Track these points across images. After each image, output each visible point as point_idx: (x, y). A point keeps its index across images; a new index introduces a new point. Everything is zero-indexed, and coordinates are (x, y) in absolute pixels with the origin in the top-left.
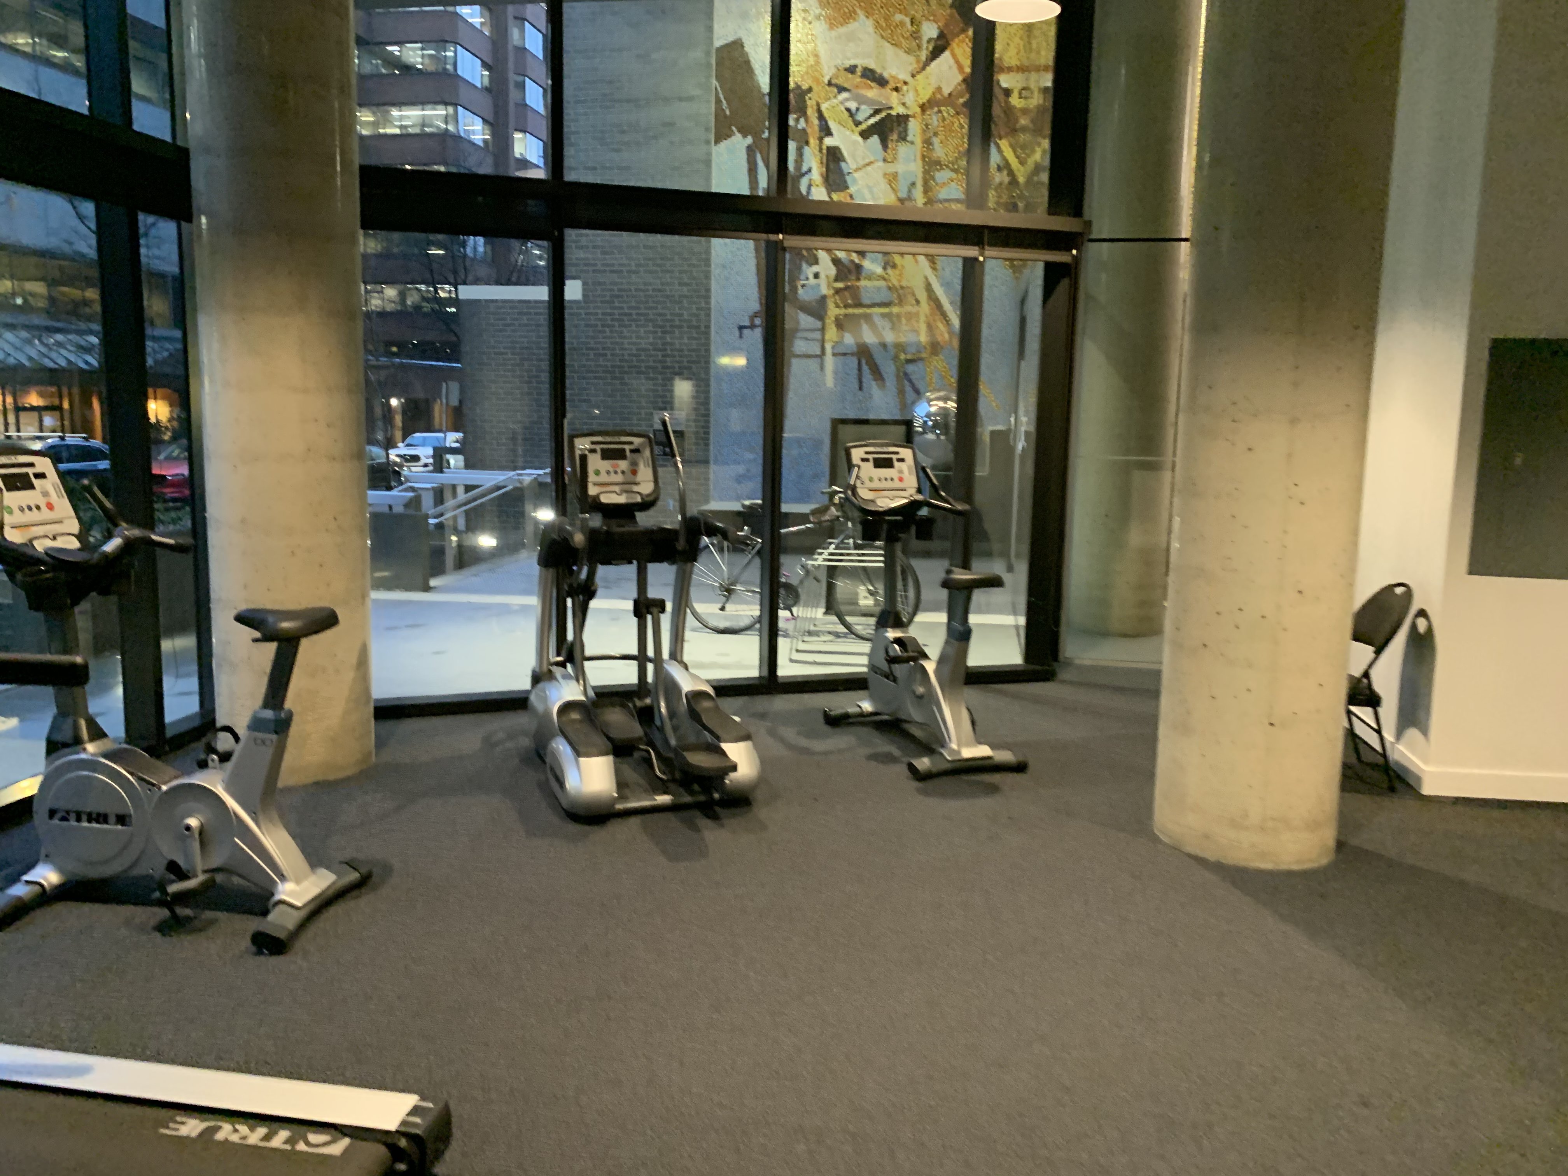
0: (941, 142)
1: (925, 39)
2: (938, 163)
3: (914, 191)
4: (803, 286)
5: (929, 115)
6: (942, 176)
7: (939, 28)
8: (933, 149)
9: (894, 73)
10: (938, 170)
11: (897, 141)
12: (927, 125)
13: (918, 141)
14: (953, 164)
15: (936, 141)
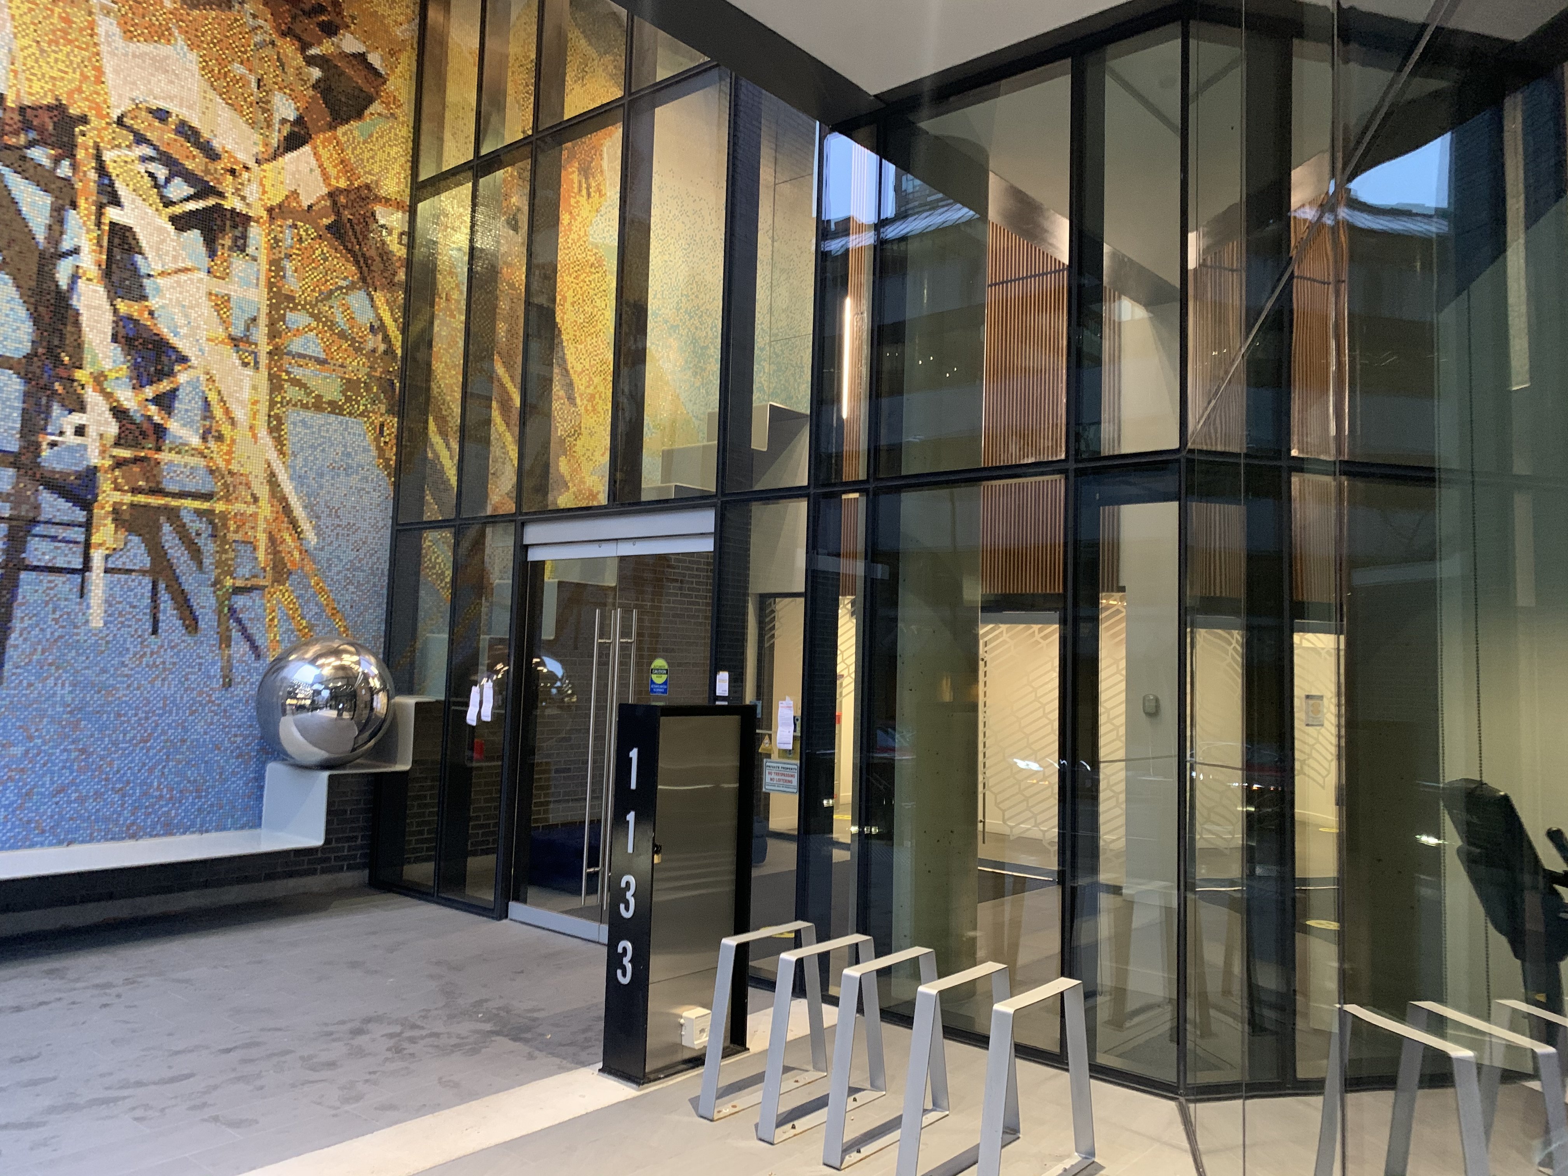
0: (296, 271)
1: (277, 118)
2: (290, 298)
3: (253, 330)
4: (53, 444)
5: (281, 226)
6: (298, 319)
7: (297, 109)
8: (284, 277)
9: (229, 147)
10: (291, 310)
11: (230, 249)
12: (277, 240)
13: (263, 259)
14: (312, 307)
15: (289, 266)
